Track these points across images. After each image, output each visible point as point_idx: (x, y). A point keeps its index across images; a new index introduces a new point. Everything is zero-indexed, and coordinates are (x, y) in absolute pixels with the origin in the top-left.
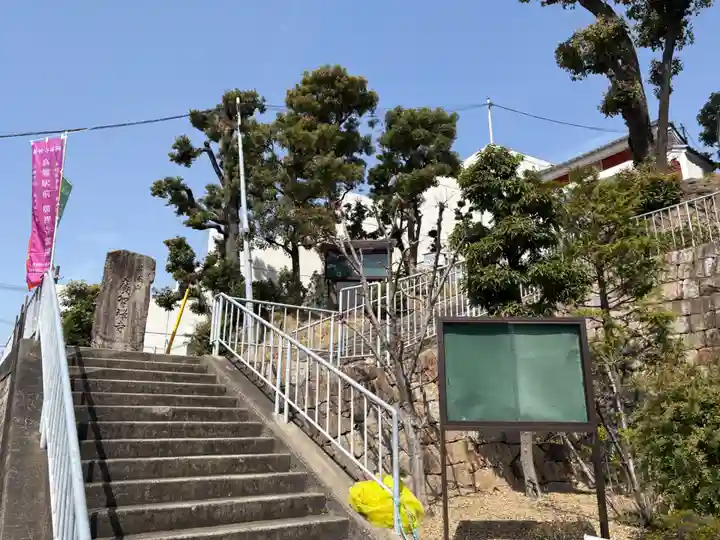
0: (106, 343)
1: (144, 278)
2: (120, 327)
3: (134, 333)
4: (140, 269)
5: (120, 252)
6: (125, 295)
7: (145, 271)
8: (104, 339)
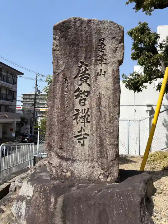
0: (64, 164)
1: (109, 56)
2: (81, 137)
3: (102, 145)
4: (101, 44)
5: (70, 21)
6: (84, 87)
7: (109, 45)
8: (62, 158)
